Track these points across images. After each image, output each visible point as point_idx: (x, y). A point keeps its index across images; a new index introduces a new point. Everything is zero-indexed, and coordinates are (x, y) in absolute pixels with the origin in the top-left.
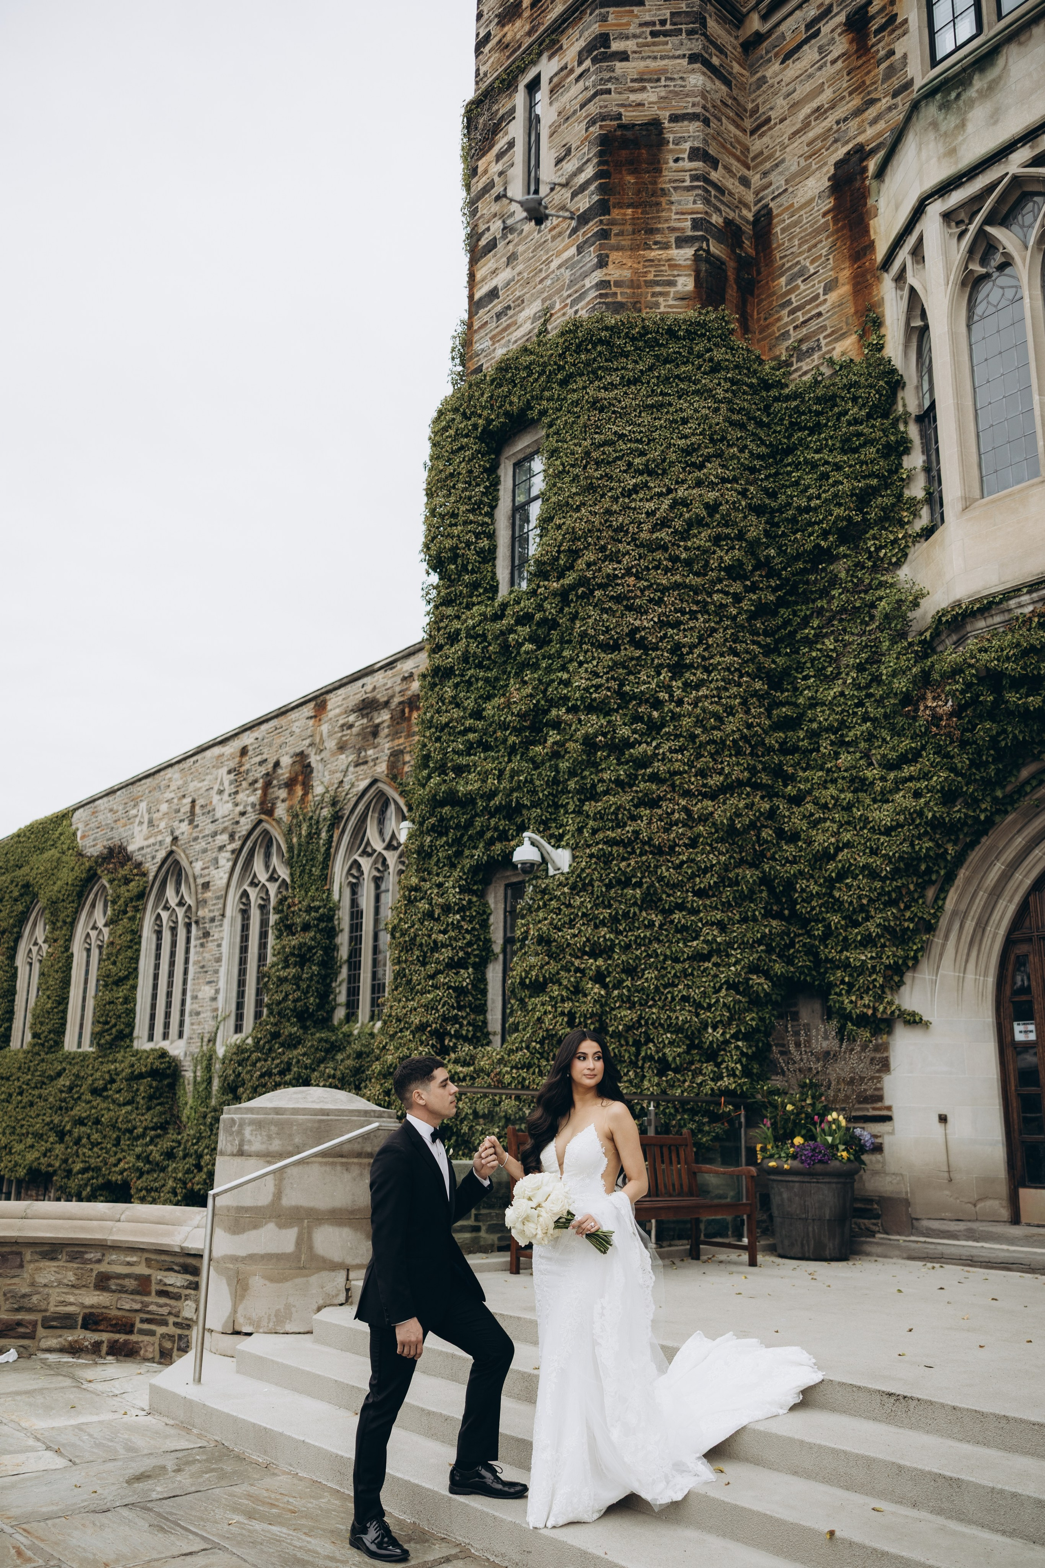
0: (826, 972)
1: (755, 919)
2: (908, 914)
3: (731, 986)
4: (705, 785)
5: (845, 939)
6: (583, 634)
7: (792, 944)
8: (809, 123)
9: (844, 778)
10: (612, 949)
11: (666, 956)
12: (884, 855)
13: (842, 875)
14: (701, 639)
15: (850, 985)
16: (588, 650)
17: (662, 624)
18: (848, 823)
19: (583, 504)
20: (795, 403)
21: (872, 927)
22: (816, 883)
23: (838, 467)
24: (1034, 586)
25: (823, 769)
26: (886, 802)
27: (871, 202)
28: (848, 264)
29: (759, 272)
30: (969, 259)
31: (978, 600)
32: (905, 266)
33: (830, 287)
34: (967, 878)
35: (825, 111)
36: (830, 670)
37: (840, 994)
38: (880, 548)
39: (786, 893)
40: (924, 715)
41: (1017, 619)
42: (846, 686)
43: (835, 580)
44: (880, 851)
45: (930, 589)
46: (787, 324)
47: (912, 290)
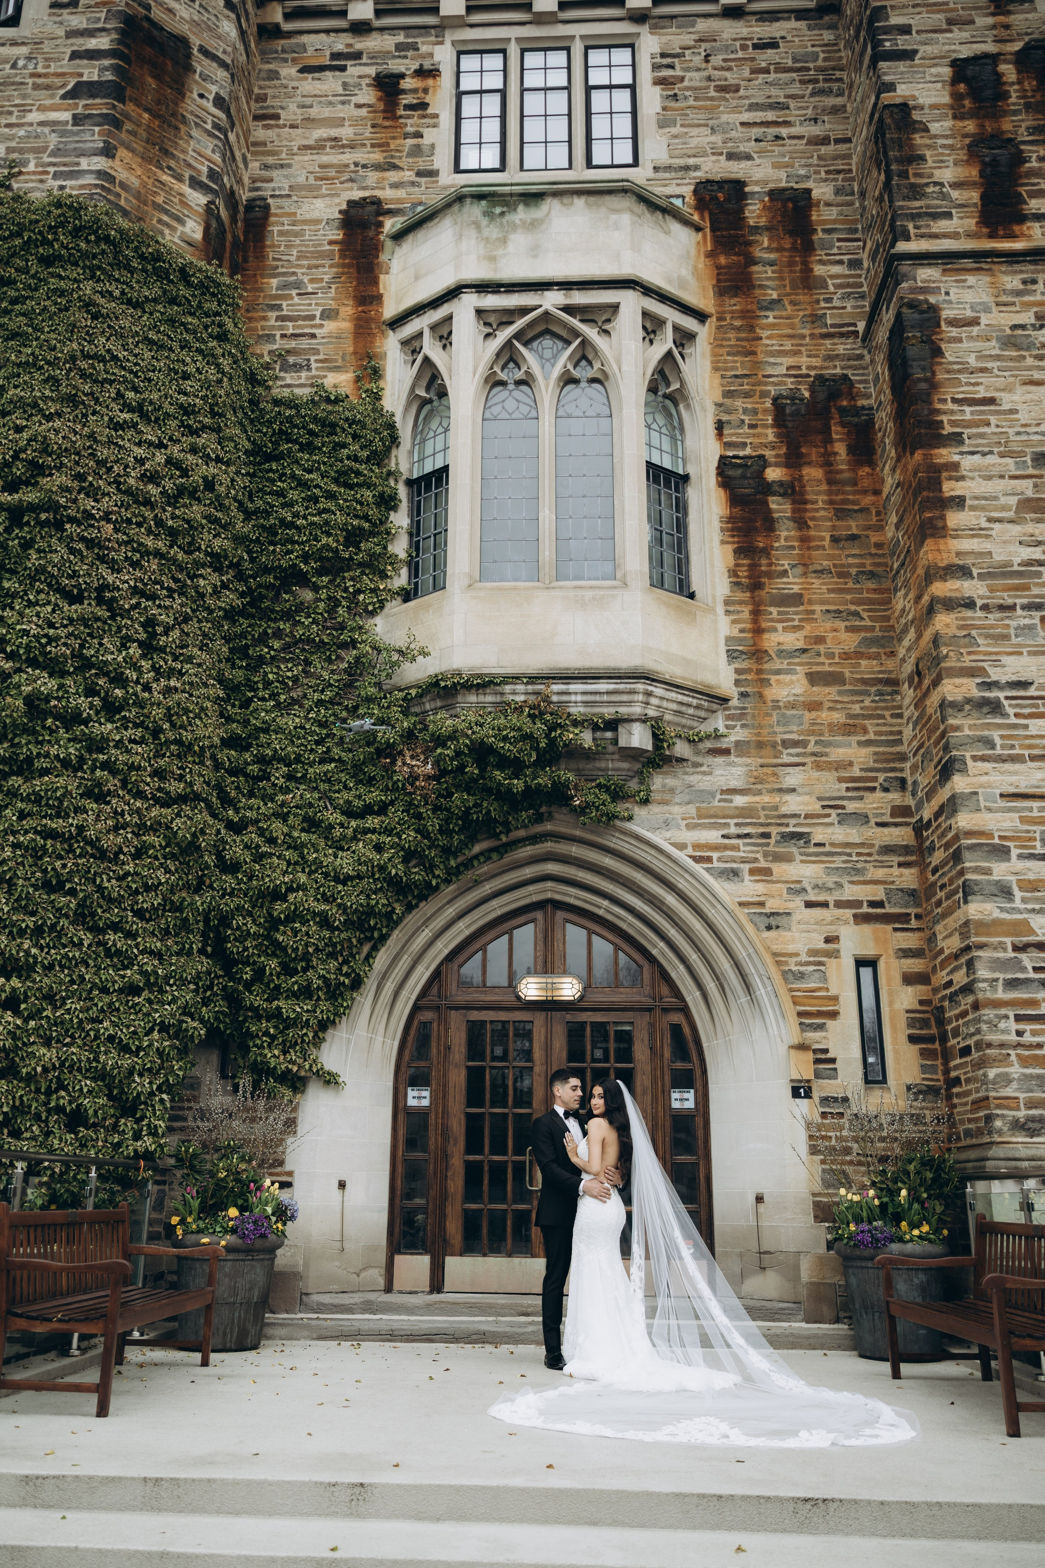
0: (245, 1021)
1: (189, 953)
3: (164, 1028)
4: (160, 789)
5: (278, 987)
6: (41, 570)
7: (210, 988)
8: (323, 146)
9: (296, 815)
10: (31, 968)
11: (95, 985)
12: (339, 906)
13: (291, 918)
14: (177, 622)
15: (273, 1038)
16: (42, 591)
17: (135, 591)
18: (297, 863)
19: (59, 414)
20: (288, 413)
22: (254, 921)
23: (331, 496)
24: (533, 679)
25: (272, 800)
26: (342, 849)
27: (383, 257)
28: (351, 302)
29: (245, 260)
30: (495, 361)
31: (479, 676)
32: (420, 334)
33: (329, 314)
34: (398, 940)
35: (343, 146)
36: (283, 697)
37: (262, 1047)
38: (359, 591)
39: (217, 927)
40: (401, 770)
41: (509, 704)
42: (307, 719)
43: (300, 607)
44: (335, 899)
45: (430, 649)
46: (273, 327)
47: (426, 359)
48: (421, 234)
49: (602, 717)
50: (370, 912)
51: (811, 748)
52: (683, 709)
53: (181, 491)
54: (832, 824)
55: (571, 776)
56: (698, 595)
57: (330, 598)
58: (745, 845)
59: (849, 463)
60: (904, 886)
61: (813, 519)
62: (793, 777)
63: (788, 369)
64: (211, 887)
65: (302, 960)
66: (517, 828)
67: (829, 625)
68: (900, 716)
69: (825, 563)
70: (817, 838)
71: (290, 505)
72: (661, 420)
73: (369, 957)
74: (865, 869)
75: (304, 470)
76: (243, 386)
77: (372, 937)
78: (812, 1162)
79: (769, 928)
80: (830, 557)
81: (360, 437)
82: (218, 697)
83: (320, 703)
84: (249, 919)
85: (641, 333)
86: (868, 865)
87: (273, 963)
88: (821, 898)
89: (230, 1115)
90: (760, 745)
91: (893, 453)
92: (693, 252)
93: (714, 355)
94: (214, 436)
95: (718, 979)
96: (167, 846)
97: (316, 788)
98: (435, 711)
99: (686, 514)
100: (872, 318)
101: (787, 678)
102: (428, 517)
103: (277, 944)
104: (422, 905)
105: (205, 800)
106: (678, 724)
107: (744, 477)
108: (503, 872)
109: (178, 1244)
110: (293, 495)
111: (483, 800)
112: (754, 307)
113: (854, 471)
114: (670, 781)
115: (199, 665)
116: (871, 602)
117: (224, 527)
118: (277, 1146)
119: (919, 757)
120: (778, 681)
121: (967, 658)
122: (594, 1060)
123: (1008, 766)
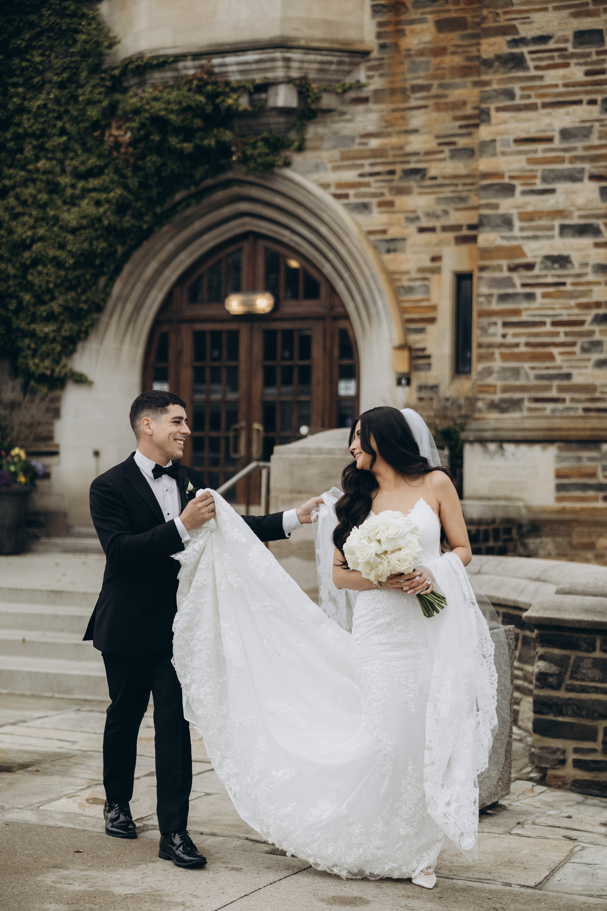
0: (15, 339)
2: (83, 298)
5: (34, 314)
9: (42, 181)
12: (68, 251)
13: (34, 263)
15: (35, 351)
18: (43, 219)
21: (56, 307)
22: (13, 266)
24: (196, 56)
25: (25, 169)
26: (73, 205)
31: (157, 57)
37: (26, 357)
40: (109, 140)
41: (182, 80)
45: (121, 37)
49: (254, 82)
50: (94, 254)
51: (434, 91)
52: (326, 67)
55: (231, 135)
58: (377, 181)
62: (417, 119)
65: (46, 294)
66: (203, 179)
70: (432, 172)
73: (107, 286)
79: (389, 251)
84: (10, 265)
86: (470, 194)
88: (432, 224)
90: (393, 91)
97: (54, 158)
101: (417, 27)
103: (29, 283)
106: (324, 80)
108: (207, 213)
111: (167, 160)
114: (321, 130)
118: (48, 426)
120: (412, 31)
121: (503, 18)
122: (284, 359)
123: (523, 115)
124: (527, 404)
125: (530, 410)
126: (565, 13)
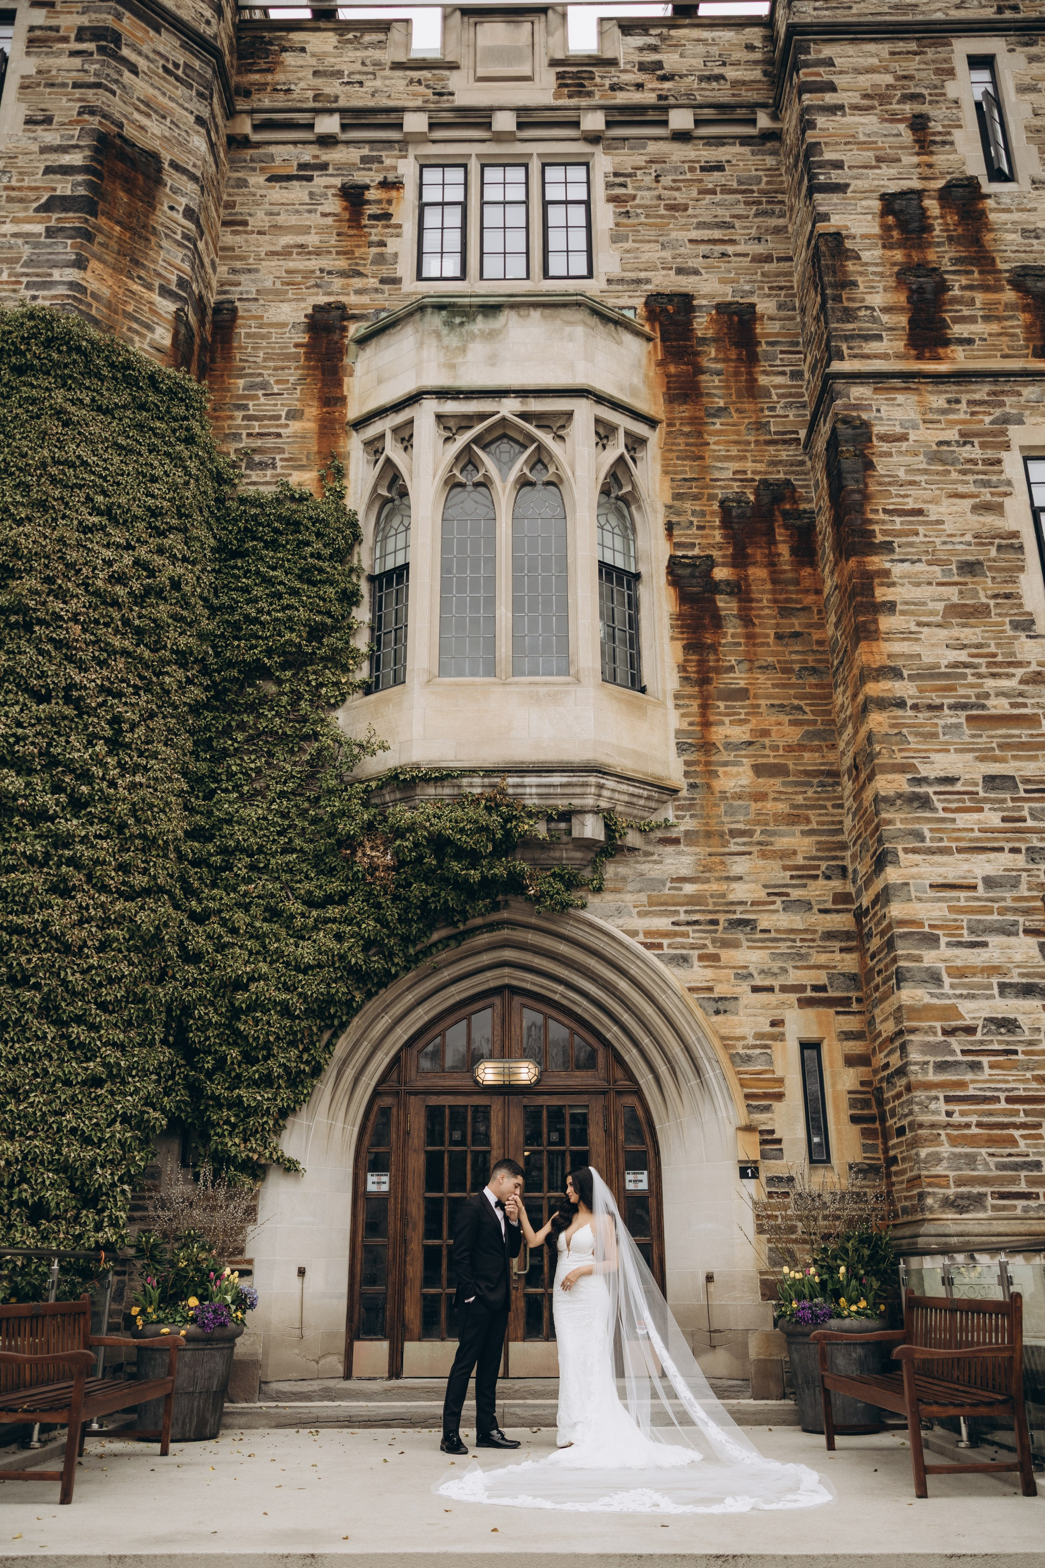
0: (206, 1109)
1: (151, 1044)
3: (126, 1119)
4: (124, 883)
5: (239, 1076)
7: (172, 1077)
8: (290, 254)
9: (257, 906)
11: (58, 1078)
12: (300, 994)
13: (252, 1007)
14: (143, 719)
15: (234, 1126)
17: (102, 689)
18: (259, 952)
19: (29, 519)
20: (253, 511)
21: (274, 1066)
22: (216, 1010)
23: (294, 592)
24: (489, 772)
25: (235, 890)
26: (303, 938)
27: (347, 360)
28: (316, 403)
29: (213, 361)
30: (454, 465)
31: (438, 769)
32: (382, 436)
33: (294, 415)
34: (358, 1027)
35: (309, 253)
36: (246, 788)
37: (222, 1136)
38: (321, 685)
39: (179, 1017)
40: (362, 861)
41: (466, 797)
42: (269, 810)
43: (264, 700)
44: (296, 989)
45: (390, 743)
46: (239, 426)
47: (388, 461)
48: (384, 340)
49: (555, 808)
50: (330, 1000)
51: (757, 837)
52: (635, 800)
53: (148, 591)
54: (777, 911)
55: (526, 867)
56: (649, 689)
57: (292, 691)
58: (694, 931)
59: (792, 564)
60: (846, 970)
61: (758, 616)
62: (739, 866)
63: (734, 473)
64: (173, 977)
65: (262, 1049)
66: (474, 917)
67: (773, 719)
68: (841, 806)
69: (770, 659)
70: (763, 924)
71: (254, 601)
72: (614, 521)
73: (330, 1044)
74: (808, 954)
75: (269, 567)
76: (209, 487)
77: (332, 1025)
78: (759, 1241)
79: (717, 1012)
80: (774, 654)
81: (323, 535)
82: (183, 791)
83: (282, 795)
84: (211, 1009)
85: (594, 439)
86: (810, 951)
87: (235, 1053)
88: (767, 983)
89: (191, 1204)
90: (709, 835)
91: (831, 557)
92: (644, 361)
93: (664, 459)
94: (180, 536)
95: (670, 1062)
96: (130, 939)
97: (278, 878)
98: (395, 802)
99: (637, 610)
100: (812, 427)
101: (734, 770)
102: (389, 612)
103: (238, 1033)
104: (381, 992)
105: (168, 892)
106: (630, 815)
107: (692, 576)
108: (462, 959)
109: (138, 1335)
110: (257, 591)
111: (441, 889)
112: (702, 414)
113: (796, 571)
114: (622, 870)
115: (165, 760)
116: (813, 696)
117: (190, 625)
118: (237, 1234)
119: (857, 847)
120: (725, 773)
121: (898, 755)
122: (550, 1143)
123: (937, 858)
124: (990, 1201)
125: (995, 1208)
126: (970, 756)
